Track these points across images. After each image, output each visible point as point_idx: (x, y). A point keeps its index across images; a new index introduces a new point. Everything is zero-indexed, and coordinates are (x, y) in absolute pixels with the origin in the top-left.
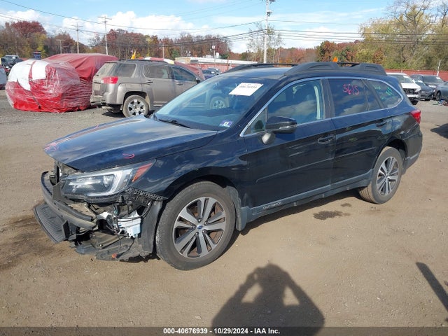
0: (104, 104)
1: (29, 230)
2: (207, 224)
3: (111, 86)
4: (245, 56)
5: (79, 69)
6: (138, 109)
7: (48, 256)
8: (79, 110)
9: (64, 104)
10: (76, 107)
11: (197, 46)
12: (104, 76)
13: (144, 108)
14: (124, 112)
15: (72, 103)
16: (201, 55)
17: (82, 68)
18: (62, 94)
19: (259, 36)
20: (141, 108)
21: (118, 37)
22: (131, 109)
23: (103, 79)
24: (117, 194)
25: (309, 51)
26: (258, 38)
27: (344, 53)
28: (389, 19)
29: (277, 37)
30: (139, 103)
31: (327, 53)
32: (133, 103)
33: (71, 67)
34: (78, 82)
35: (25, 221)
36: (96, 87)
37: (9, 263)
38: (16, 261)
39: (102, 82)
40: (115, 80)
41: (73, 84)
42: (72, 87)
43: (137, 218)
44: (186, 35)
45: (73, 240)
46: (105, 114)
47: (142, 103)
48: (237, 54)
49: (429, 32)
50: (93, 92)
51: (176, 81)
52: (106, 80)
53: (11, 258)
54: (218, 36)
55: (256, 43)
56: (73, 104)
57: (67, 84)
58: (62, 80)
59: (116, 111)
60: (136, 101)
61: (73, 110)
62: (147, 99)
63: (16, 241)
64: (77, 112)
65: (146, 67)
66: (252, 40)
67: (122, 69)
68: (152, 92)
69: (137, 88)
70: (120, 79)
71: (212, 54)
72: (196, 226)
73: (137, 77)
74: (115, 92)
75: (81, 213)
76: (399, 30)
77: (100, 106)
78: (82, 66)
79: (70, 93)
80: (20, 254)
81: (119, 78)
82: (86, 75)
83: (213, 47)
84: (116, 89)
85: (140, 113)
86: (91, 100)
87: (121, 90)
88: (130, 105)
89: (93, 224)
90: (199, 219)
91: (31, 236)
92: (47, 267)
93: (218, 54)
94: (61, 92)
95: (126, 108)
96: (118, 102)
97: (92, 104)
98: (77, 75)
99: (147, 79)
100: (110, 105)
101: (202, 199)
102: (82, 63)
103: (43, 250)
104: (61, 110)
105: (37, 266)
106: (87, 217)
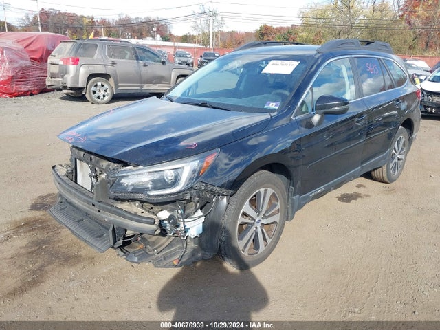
0: (65, 88)
1: (40, 236)
2: (265, 217)
3: (72, 68)
4: (186, 39)
5: (27, 48)
6: (102, 92)
7: (78, 266)
8: (32, 94)
9: (15, 87)
10: (28, 92)
11: (137, 27)
12: (63, 56)
13: (108, 91)
14: (87, 96)
15: (23, 87)
16: (141, 37)
17: (32, 48)
18: (12, 77)
19: (203, 19)
20: (106, 91)
21: (51, 17)
22: (94, 92)
23: (63, 60)
24: (184, 191)
25: (248, 34)
26: (202, 21)
27: (286, 36)
28: (326, 4)
29: (220, 19)
30: (103, 86)
31: (266, 37)
32: (96, 86)
33: (20, 47)
34: (29, 63)
35: (30, 225)
36: (52, 69)
37: (33, 279)
38: (42, 276)
39: (61, 63)
40: (76, 62)
41: (24, 66)
42: (23, 69)
43: (200, 217)
44: (124, 17)
45: (119, 247)
46: (62, 98)
47: (106, 86)
48: (178, 36)
49: (361, 17)
50: (49, 74)
51: (140, 61)
52: (66, 61)
53: (34, 272)
54: (158, 18)
55: (200, 26)
56: (25, 88)
57: (16, 65)
58: (11, 61)
59: (78, 95)
60: (99, 84)
61: (25, 94)
62: (112, 81)
63: (30, 250)
64: (30, 97)
65: (109, 47)
66: (195, 22)
67: (83, 50)
68: (116, 73)
69: (100, 69)
70: (82, 60)
71: (153, 37)
72: (255, 221)
73: (100, 57)
74: (76, 74)
75: (136, 215)
76: (334, 15)
77: (60, 90)
78: (31, 46)
79: (20, 76)
80: (42, 266)
81: (80, 59)
82: (37, 56)
83: (155, 29)
84: (77, 71)
85: (104, 96)
86: (48, 83)
87: (83, 72)
88: (93, 88)
89: (154, 227)
90: (258, 211)
91: (45, 242)
92: (84, 281)
93: (159, 36)
94: (11, 74)
95: (90, 92)
96: (80, 85)
97: (48, 88)
98: (27, 56)
99: (110, 60)
100: (71, 88)
101: (262, 190)
102: (32, 42)
103: (70, 259)
104: (11, 94)
105: (71, 280)
106: (149, 220)
